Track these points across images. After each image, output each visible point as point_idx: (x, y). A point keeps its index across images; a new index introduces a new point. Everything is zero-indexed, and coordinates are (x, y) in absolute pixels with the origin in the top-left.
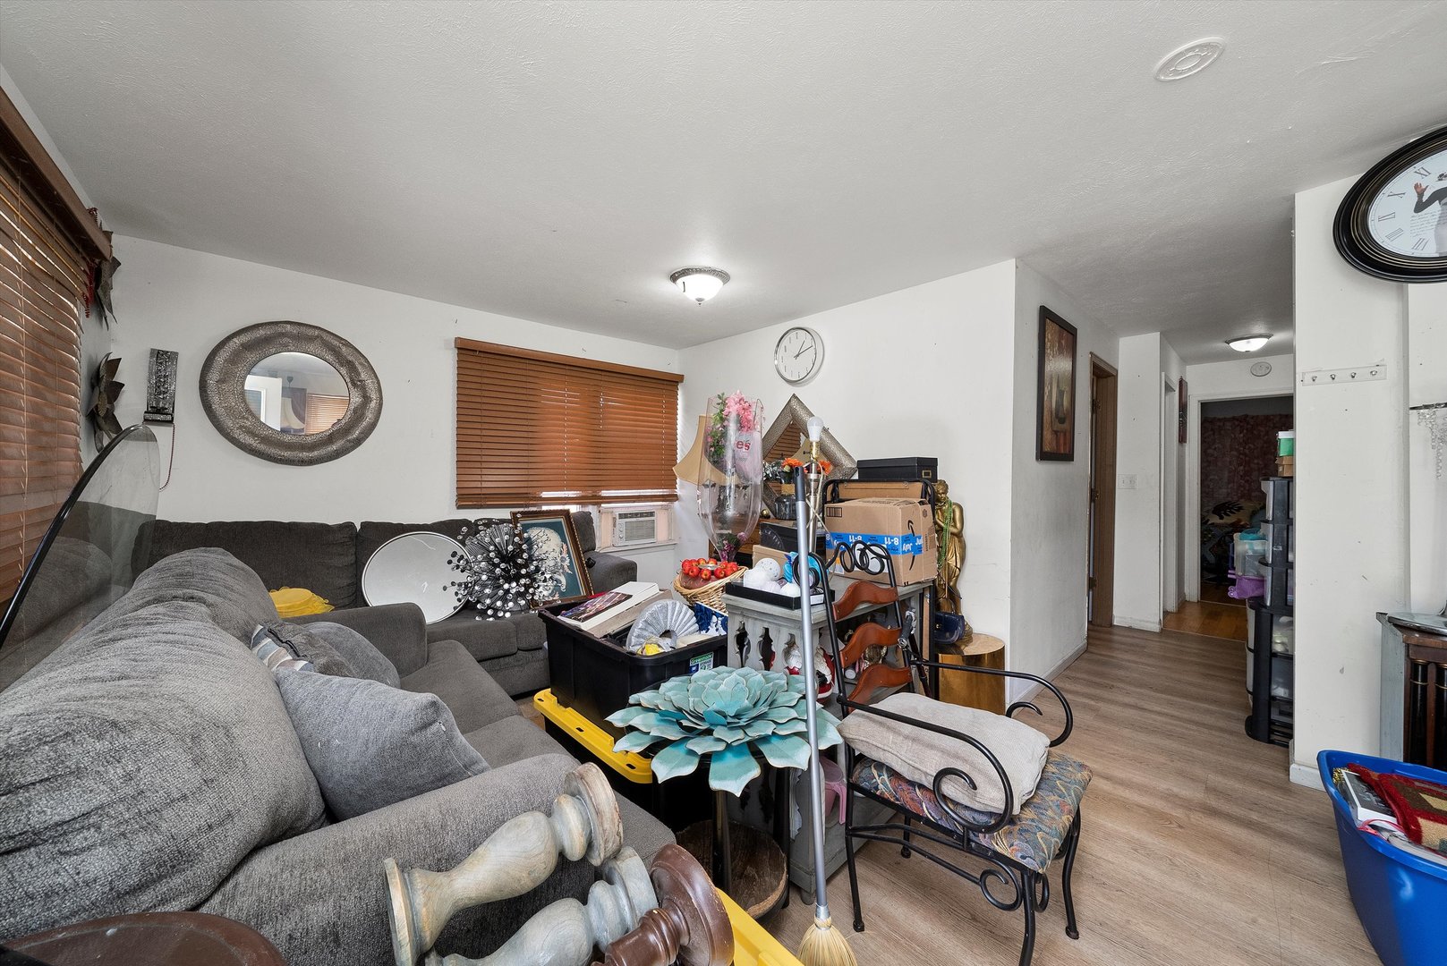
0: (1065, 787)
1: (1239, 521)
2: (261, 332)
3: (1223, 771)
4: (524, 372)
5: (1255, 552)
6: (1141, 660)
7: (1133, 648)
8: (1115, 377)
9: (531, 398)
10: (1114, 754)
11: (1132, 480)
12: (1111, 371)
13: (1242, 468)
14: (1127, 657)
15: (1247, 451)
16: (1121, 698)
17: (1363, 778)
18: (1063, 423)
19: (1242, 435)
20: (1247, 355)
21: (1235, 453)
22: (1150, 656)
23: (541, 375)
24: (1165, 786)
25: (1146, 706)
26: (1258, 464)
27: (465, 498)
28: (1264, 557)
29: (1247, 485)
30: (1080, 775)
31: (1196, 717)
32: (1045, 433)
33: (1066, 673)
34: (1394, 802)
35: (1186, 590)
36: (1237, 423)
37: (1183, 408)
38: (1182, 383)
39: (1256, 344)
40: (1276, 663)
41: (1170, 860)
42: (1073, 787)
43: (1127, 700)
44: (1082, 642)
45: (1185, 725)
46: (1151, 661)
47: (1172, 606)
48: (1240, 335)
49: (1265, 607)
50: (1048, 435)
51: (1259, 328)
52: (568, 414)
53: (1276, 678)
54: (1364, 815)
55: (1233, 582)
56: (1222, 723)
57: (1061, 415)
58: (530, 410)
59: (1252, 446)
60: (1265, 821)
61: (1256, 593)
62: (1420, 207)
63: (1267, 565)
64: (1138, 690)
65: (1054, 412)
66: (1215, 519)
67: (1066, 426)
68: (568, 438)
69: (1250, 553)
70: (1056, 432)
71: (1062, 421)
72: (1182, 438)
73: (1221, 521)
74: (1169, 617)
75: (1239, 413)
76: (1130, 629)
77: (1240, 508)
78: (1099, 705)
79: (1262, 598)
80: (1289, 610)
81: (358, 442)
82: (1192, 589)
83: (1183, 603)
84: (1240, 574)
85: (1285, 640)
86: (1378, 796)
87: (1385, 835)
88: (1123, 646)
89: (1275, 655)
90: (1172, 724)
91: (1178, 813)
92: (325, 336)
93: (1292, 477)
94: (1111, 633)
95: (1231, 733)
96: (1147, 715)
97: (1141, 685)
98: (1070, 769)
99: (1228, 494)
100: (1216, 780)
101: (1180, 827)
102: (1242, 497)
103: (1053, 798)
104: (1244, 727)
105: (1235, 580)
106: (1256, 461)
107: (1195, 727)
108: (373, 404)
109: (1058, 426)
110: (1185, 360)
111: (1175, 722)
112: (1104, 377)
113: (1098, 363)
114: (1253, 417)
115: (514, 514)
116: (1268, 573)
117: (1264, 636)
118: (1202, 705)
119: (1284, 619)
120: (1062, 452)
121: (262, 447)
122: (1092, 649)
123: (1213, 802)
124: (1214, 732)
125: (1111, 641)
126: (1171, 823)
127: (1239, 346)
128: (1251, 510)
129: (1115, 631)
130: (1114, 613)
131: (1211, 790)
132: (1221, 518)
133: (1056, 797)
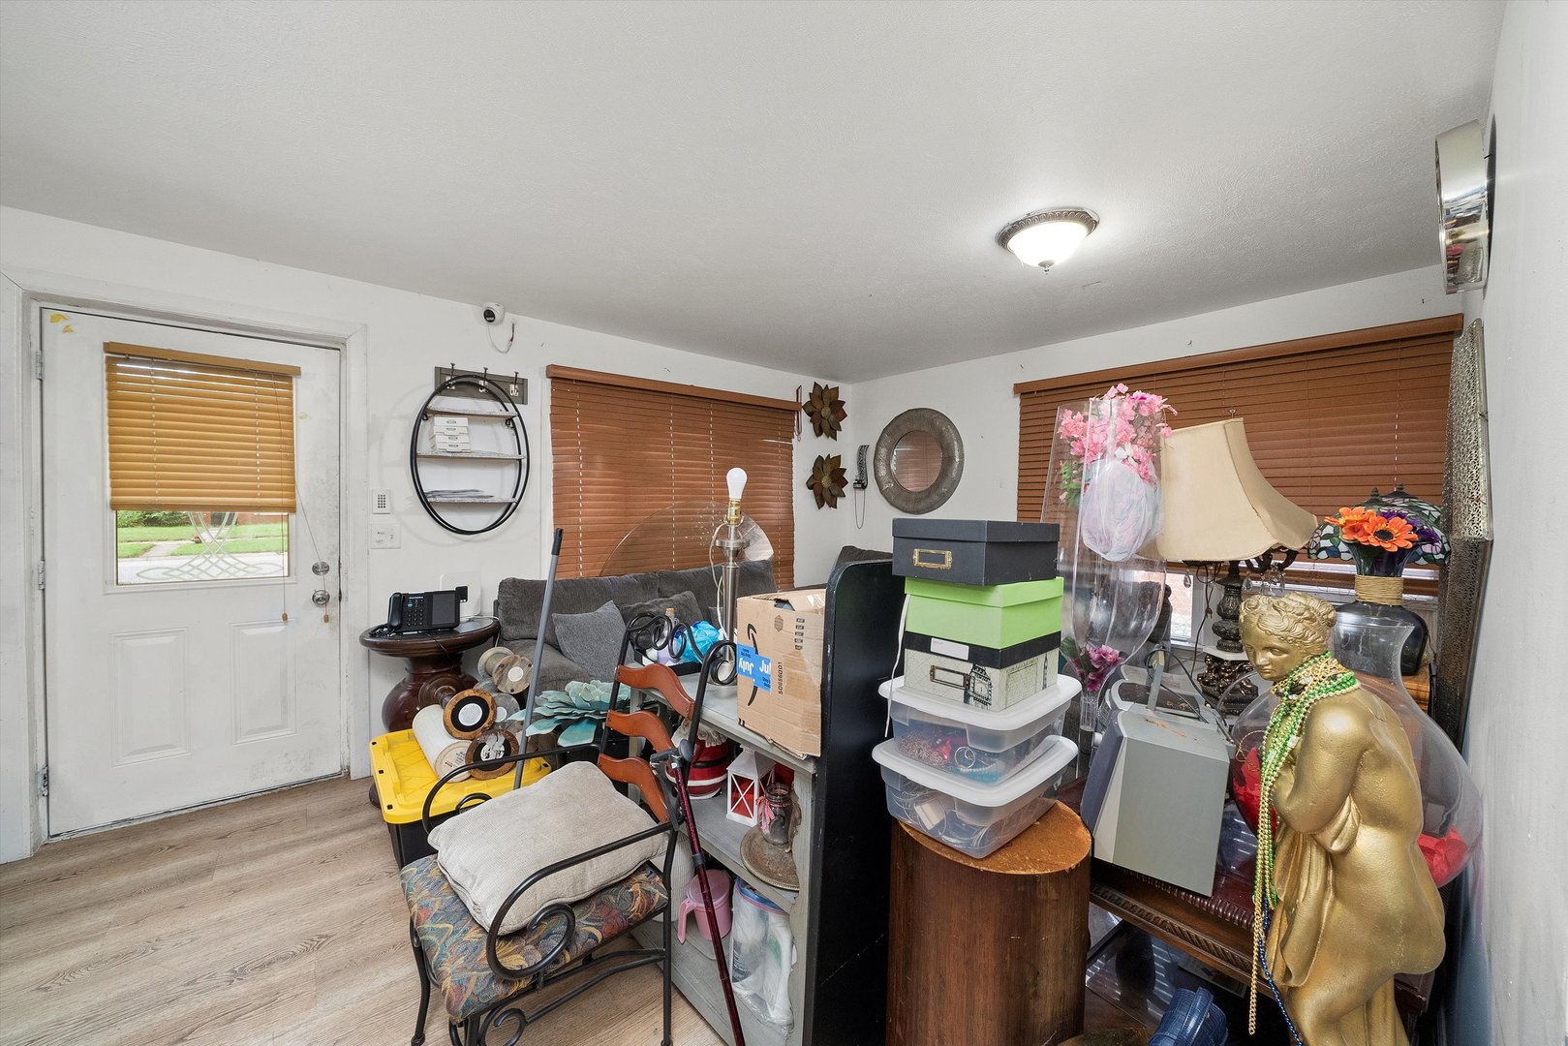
81: (945, 497)
108: (956, 464)
121: (896, 502)
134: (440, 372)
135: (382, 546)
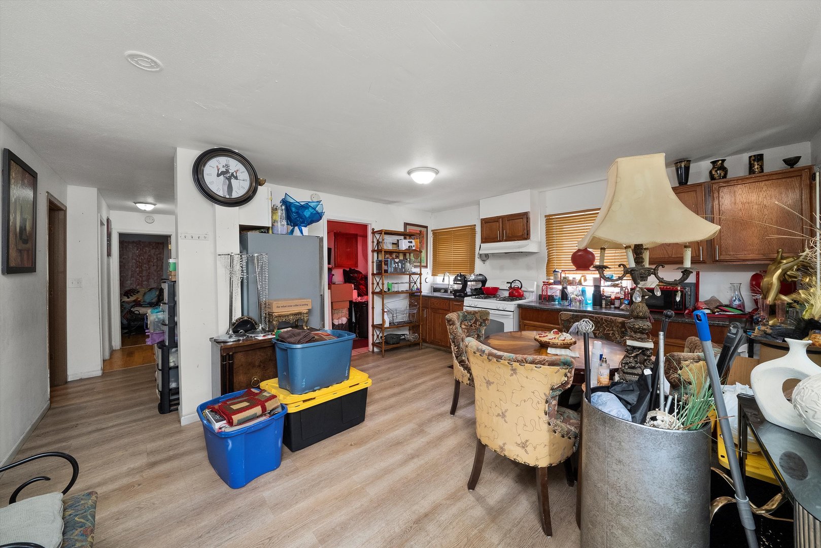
0: (82, 518)
1: (138, 298)
3: (153, 440)
5: (159, 319)
6: (93, 399)
7: (86, 392)
8: (65, 211)
10: (89, 470)
11: (79, 282)
12: (62, 207)
13: (138, 269)
14: (83, 400)
15: (140, 260)
16: (85, 430)
17: (213, 411)
18: (27, 243)
19: (138, 252)
20: (144, 211)
21: (134, 261)
22: (99, 393)
24: (126, 468)
25: (104, 426)
26: (146, 267)
28: (164, 321)
29: (140, 279)
30: (90, 501)
31: (133, 418)
32: (11, 251)
33: (35, 433)
34: (225, 414)
35: (113, 344)
36: (135, 245)
37: (109, 235)
38: (108, 220)
39: (149, 208)
40: (172, 372)
41: (138, 508)
42: (88, 513)
43: (90, 429)
44: (46, 405)
45: (129, 425)
46: (100, 396)
47: (107, 356)
48: (141, 201)
49: (165, 346)
50: (13, 253)
51: (150, 200)
53: (172, 379)
54: (217, 426)
55: (148, 336)
56: (148, 414)
57: (24, 237)
59: (143, 258)
60: (176, 452)
61: (160, 340)
62: (218, 175)
63: (166, 325)
64: (96, 418)
65: (18, 235)
66: (126, 299)
67: (28, 246)
69: (157, 320)
70: (20, 251)
71: (25, 242)
72: (109, 254)
73: (128, 300)
74: (106, 363)
75: (136, 240)
76: (81, 380)
77: (138, 292)
78: (69, 443)
79: (163, 341)
80: (176, 346)
82: (117, 343)
83: (112, 352)
84: (152, 332)
85: (174, 360)
86: (219, 415)
87: (223, 429)
88: (79, 394)
89: (170, 368)
90: (121, 429)
91: (137, 478)
93: (175, 281)
94: (67, 388)
95: (152, 417)
96: (105, 431)
97: (97, 414)
98: (82, 502)
99: (131, 284)
100: (150, 446)
101: (139, 485)
102: (138, 285)
103: (76, 532)
104: (157, 410)
105: (149, 335)
106: (145, 266)
107: (135, 424)
109: (21, 246)
110: (110, 207)
111: (123, 427)
112: (56, 210)
113: (52, 199)
114: (143, 242)
116: (166, 329)
117: (165, 359)
118: (136, 409)
119: (174, 350)
120: (26, 266)
122: (54, 405)
123: (153, 459)
124: (144, 421)
125: (67, 394)
126: (134, 487)
127: (141, 206)
128: (144, 292)
129: (69, 385)
130: (68, 373)
131: (151, 453)
132: (128, 298)
133: (79, 530)
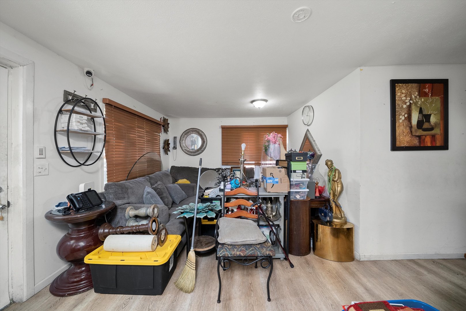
2: (187, 131)
4: (237, 131)
9: (239, 138)
18: (430, 131)
23: (241, 131)
27: (224, 163)
50: (405, 138)
52: (249, 141)
57: (426, 127)
58: (239, 141)
65: (415, 126)
67: (435, 132)
68: (249, 147)
70: (418, 136)
81: (203, 151)
92: (197, 130)
108: (205, 143)
109: (421, 133)
115: (231, 167)
121: (188, 153)
134: (66, 93)
135: (40, 174)
